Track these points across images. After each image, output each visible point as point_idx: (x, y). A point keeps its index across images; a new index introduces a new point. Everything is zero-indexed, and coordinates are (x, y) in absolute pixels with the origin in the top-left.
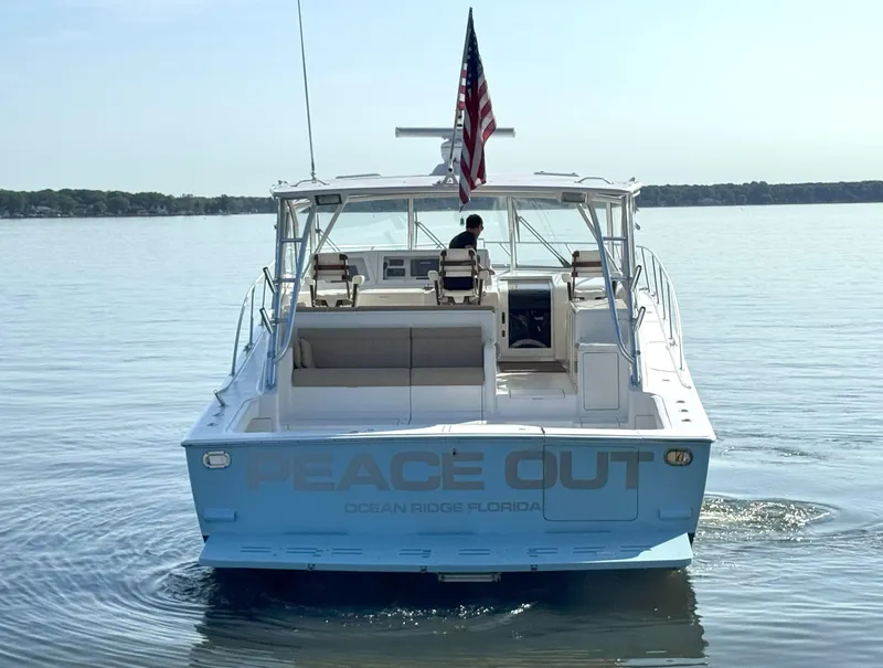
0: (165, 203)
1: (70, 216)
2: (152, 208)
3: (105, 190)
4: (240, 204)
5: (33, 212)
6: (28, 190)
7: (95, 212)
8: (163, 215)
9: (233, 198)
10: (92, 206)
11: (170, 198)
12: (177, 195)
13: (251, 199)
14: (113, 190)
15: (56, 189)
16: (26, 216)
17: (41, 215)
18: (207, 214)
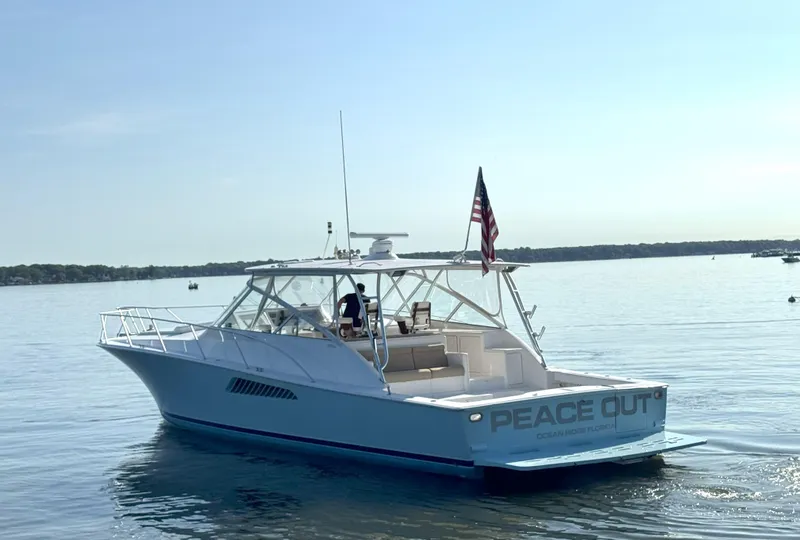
0: (109, 272)
1: (39, 284)
2: (99, 276)
3: (64, 264)
4: (163, 271)
5: (11, 281)
6: (8, 266)
7: (57, 281)
8: (107, 281)
9: (157, 267)
10: (54, 276)
11: (112, 268)
12: (117, 266)
13: (171, 268)
14: (70, 264)
15: (28, 264)
16: (6, 285)
17: (17, 283)
18: (139, 279)
